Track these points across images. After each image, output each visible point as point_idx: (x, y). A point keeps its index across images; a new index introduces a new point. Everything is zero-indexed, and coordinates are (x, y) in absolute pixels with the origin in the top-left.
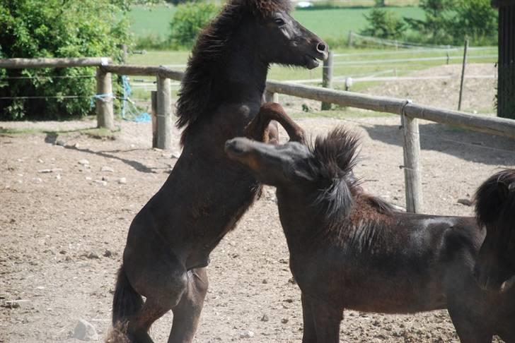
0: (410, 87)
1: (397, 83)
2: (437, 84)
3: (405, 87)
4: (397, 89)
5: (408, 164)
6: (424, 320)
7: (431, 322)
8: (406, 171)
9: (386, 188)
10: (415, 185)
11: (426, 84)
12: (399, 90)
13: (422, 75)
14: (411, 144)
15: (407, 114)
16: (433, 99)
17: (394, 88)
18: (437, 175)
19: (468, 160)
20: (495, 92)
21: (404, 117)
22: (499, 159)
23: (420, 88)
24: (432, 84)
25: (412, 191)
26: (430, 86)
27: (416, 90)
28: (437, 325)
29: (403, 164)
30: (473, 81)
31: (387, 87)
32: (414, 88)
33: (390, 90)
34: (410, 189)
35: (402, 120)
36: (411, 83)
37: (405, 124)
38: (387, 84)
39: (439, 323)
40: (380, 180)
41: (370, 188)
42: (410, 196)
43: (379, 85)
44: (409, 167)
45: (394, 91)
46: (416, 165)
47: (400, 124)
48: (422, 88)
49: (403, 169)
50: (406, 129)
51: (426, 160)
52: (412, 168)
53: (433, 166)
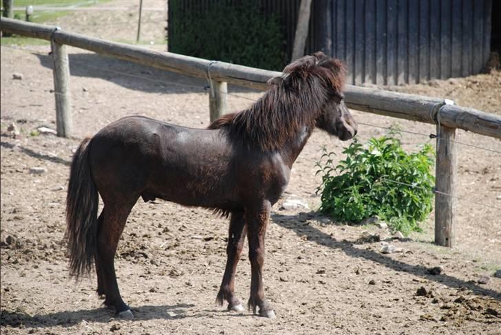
0: (98, 17)
1: (86, 13)
2: (123, 15)
3: (93, 17)
4: (85, 19)
5: (59, 88)
6: (36, 231)
7: (43, 232)
8: (56, 95)
9: (49, 113)
10: (65, 108)
11: (113, 15)
12: (87, 19)
13: (110, 6)
14: (61, 70)
15: (57, 40)
16: (119, 30)
17: (82, 18)
18: (99, 101)
19: (133, 88)
20: (166, 24)
21: (54, 44)
22: (162, 87)
23: (107, 19)
24: (118, 15)
25: (62, 115)
26: (116, 17)
27: (104, 20)
28: (48, 234)
29: (53, 89)
30: (157, 14)
31: (76, 17)
32: (102, 19)
33: (78, 20)
34: (60, 113)
35: (52, 47)
36: (99, 14)
37: (54, 50)
38: (76, 13)
39: (50, 232)
40: (45, 106)
41: (33, 112)
42: (61, 120)
43: (68, 14)
44: (59, 92)
45: (82, 20)
46: (66, 90)
47: (50, 51)
48: (109, 19)
49: (53, 94)
50: (55, 55)
51: (94, 87)
52: (62, 93)
53: (99, 93)
